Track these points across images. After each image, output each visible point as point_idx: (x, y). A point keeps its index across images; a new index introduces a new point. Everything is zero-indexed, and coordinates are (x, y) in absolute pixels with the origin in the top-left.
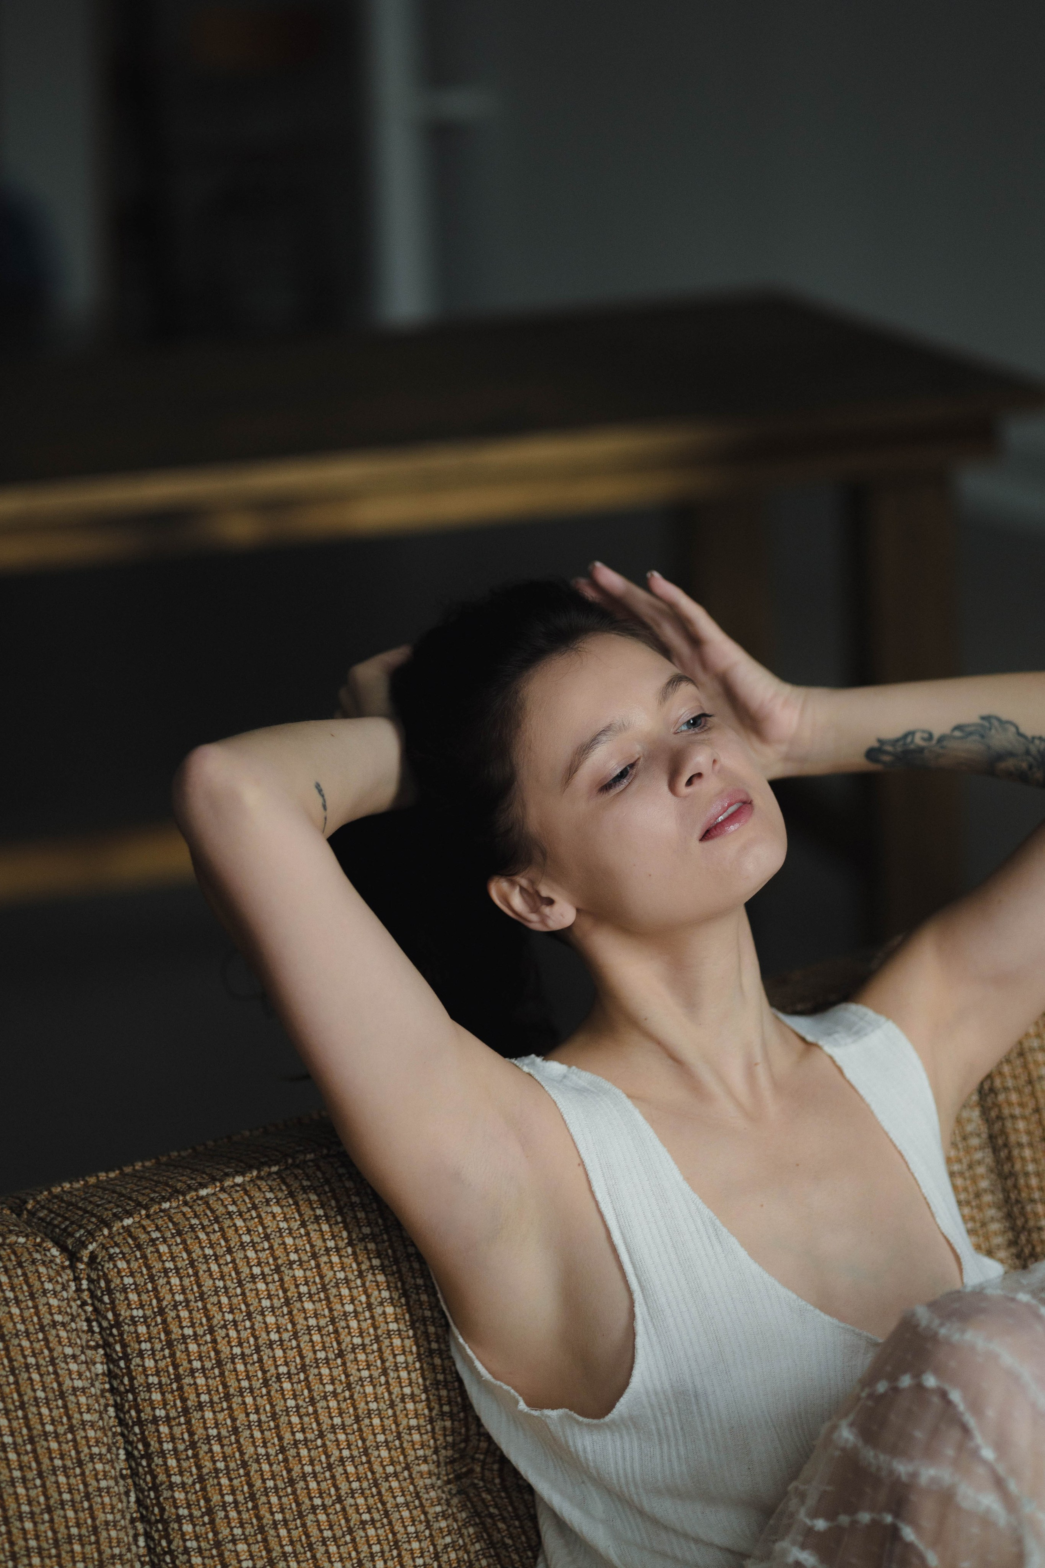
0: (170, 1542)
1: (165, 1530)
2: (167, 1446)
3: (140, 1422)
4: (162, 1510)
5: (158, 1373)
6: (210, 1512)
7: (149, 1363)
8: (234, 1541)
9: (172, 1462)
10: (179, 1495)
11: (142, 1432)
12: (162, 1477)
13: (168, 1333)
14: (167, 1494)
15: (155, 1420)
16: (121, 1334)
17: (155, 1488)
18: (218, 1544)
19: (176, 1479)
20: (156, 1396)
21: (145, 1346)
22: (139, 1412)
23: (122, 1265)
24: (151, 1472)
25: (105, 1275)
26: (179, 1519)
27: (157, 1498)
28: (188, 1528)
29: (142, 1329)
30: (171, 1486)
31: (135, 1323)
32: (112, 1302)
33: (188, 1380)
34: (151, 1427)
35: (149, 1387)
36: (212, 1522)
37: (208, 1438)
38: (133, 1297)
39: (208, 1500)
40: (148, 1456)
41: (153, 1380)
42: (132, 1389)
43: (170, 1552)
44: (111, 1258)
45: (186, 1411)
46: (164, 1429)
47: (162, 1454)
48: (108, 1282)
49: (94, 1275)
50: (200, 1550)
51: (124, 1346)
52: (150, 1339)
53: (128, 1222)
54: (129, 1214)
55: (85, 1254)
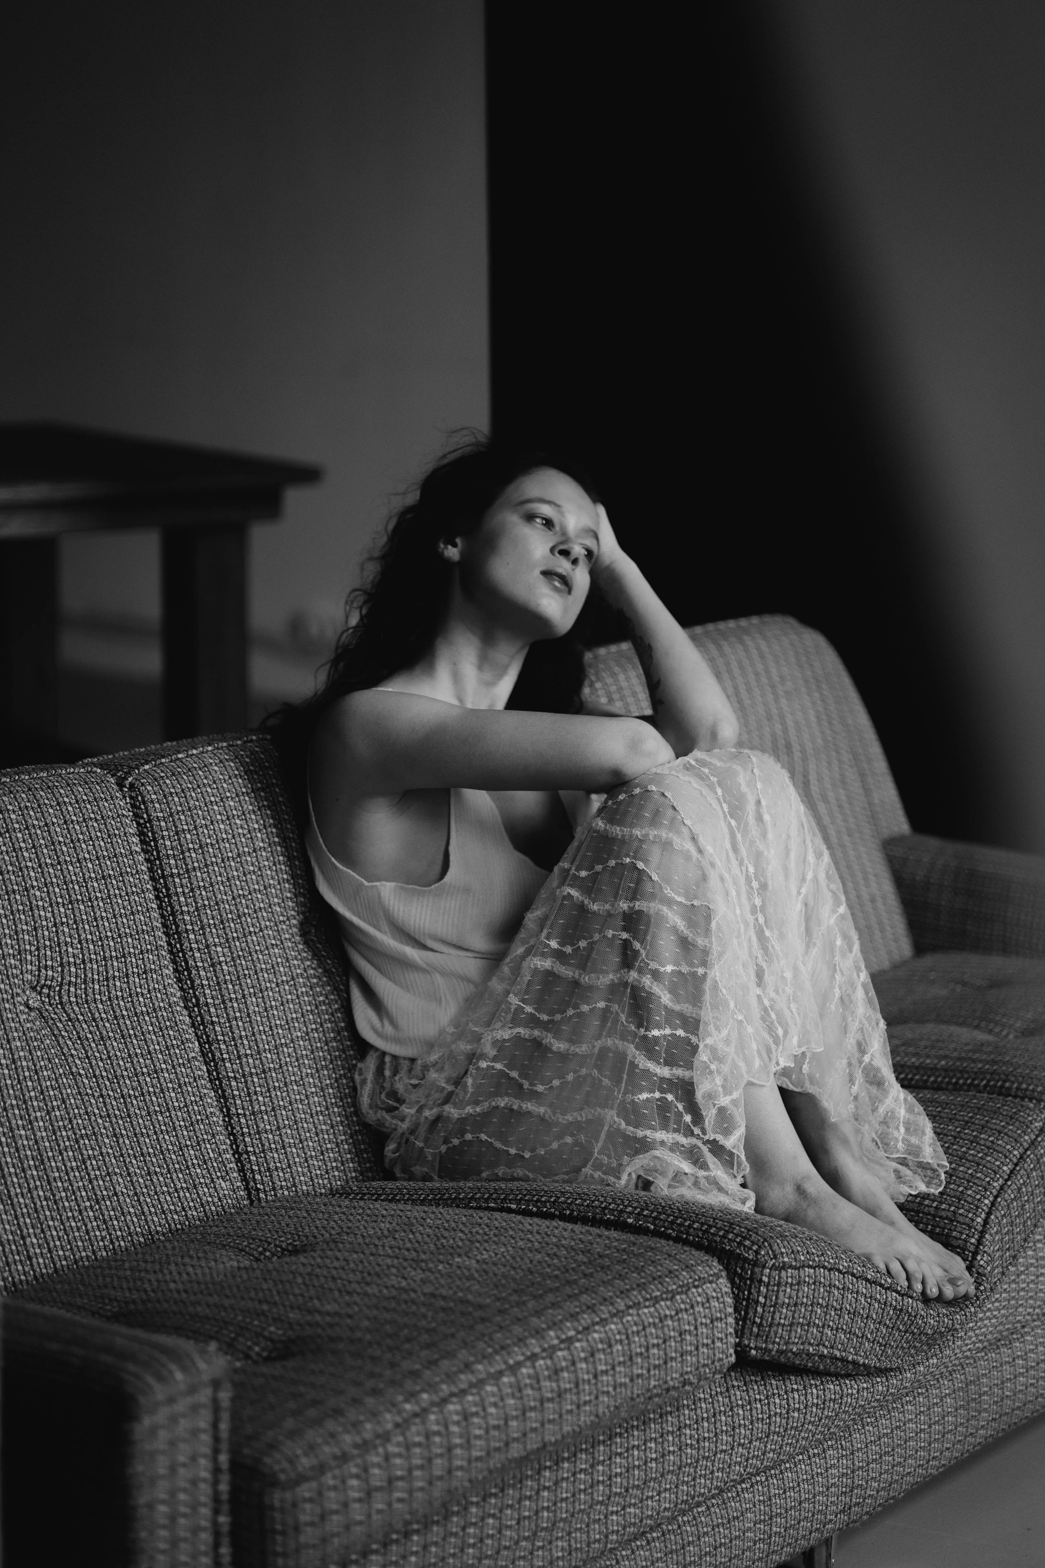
0: (182, 945)
1: (179, 938)
2: (180, 890)
3: (163, 877)
4: (177, 927)
5: (172, 849)
6: (202, 928)
7: (168, 843)
8: (215, 945)
9: (182, 899)
10: (187, 918)
11: (165, 883)
12: (177, 907)
13: (176, 827)
14: (180, 917)
15: (172, 875)
16: (152, 827)
17: (173, 914)
18: (207, 947)
19: (185, 909)
20: (172, 862)
21: (165, 833)
22: (163, 871)
23: (149, 788)
24: (170, 905)
25: (141, 794)
26: (187, 931)
27: (174, 920)
28: (192, 936)
29: (163, 824)
30: (182, 913)
31: (159, 820)
32: (146, 808)
33: (187, 854)
34: (170, 879)
35: (168, 856)
36: (204, 934)
37: (199, 887)
38: (157, 805)
39: (201, 922)
40: (169, 896)
41: (170, 852)
42: (159, 858)
43: (182, 951)
44: (143, 784)
45: (187, 871)
46: (177, 880)
47: (177, 894)
48: (143, 797)
49: (133, 794)
50: (199, 949)
51: (153, 833)
52: (167, 830)
53: (147, 767)
54: (147, 763)
55: (127, 783)
